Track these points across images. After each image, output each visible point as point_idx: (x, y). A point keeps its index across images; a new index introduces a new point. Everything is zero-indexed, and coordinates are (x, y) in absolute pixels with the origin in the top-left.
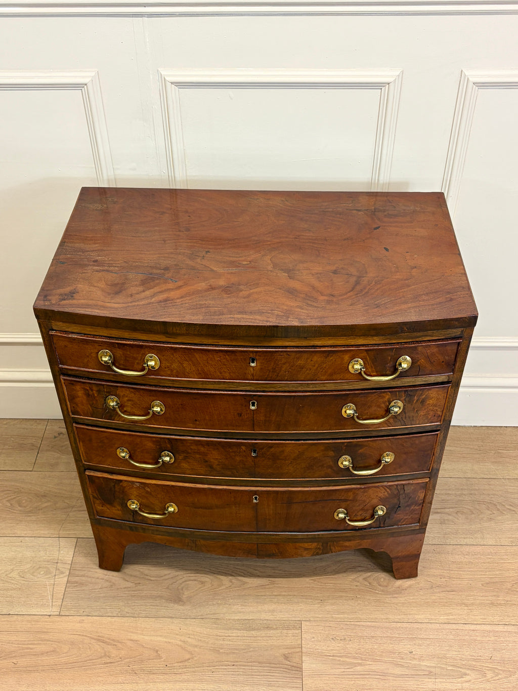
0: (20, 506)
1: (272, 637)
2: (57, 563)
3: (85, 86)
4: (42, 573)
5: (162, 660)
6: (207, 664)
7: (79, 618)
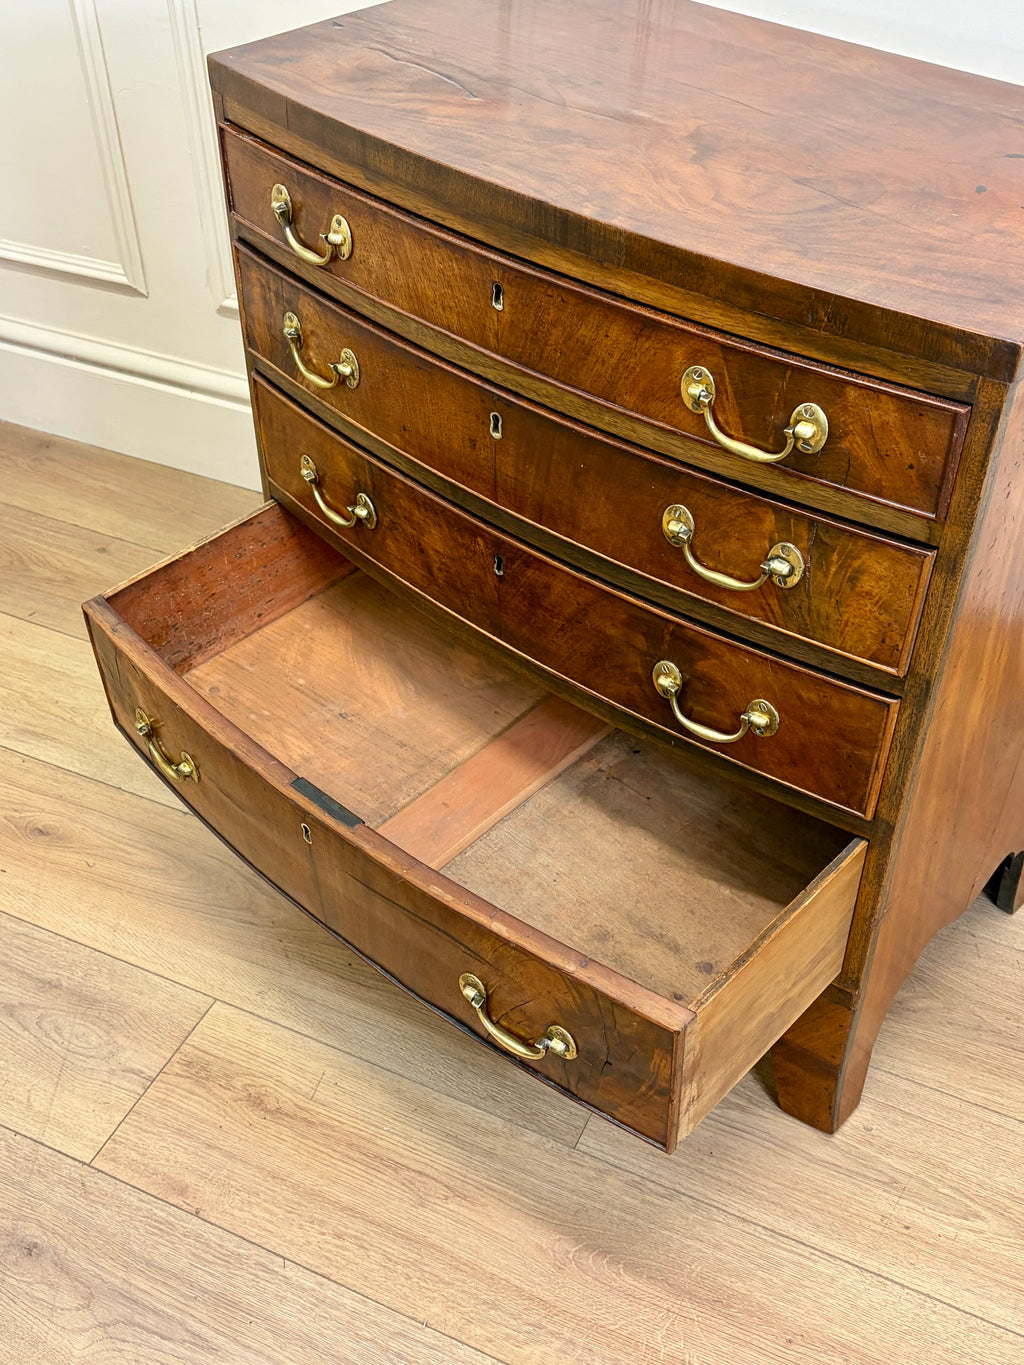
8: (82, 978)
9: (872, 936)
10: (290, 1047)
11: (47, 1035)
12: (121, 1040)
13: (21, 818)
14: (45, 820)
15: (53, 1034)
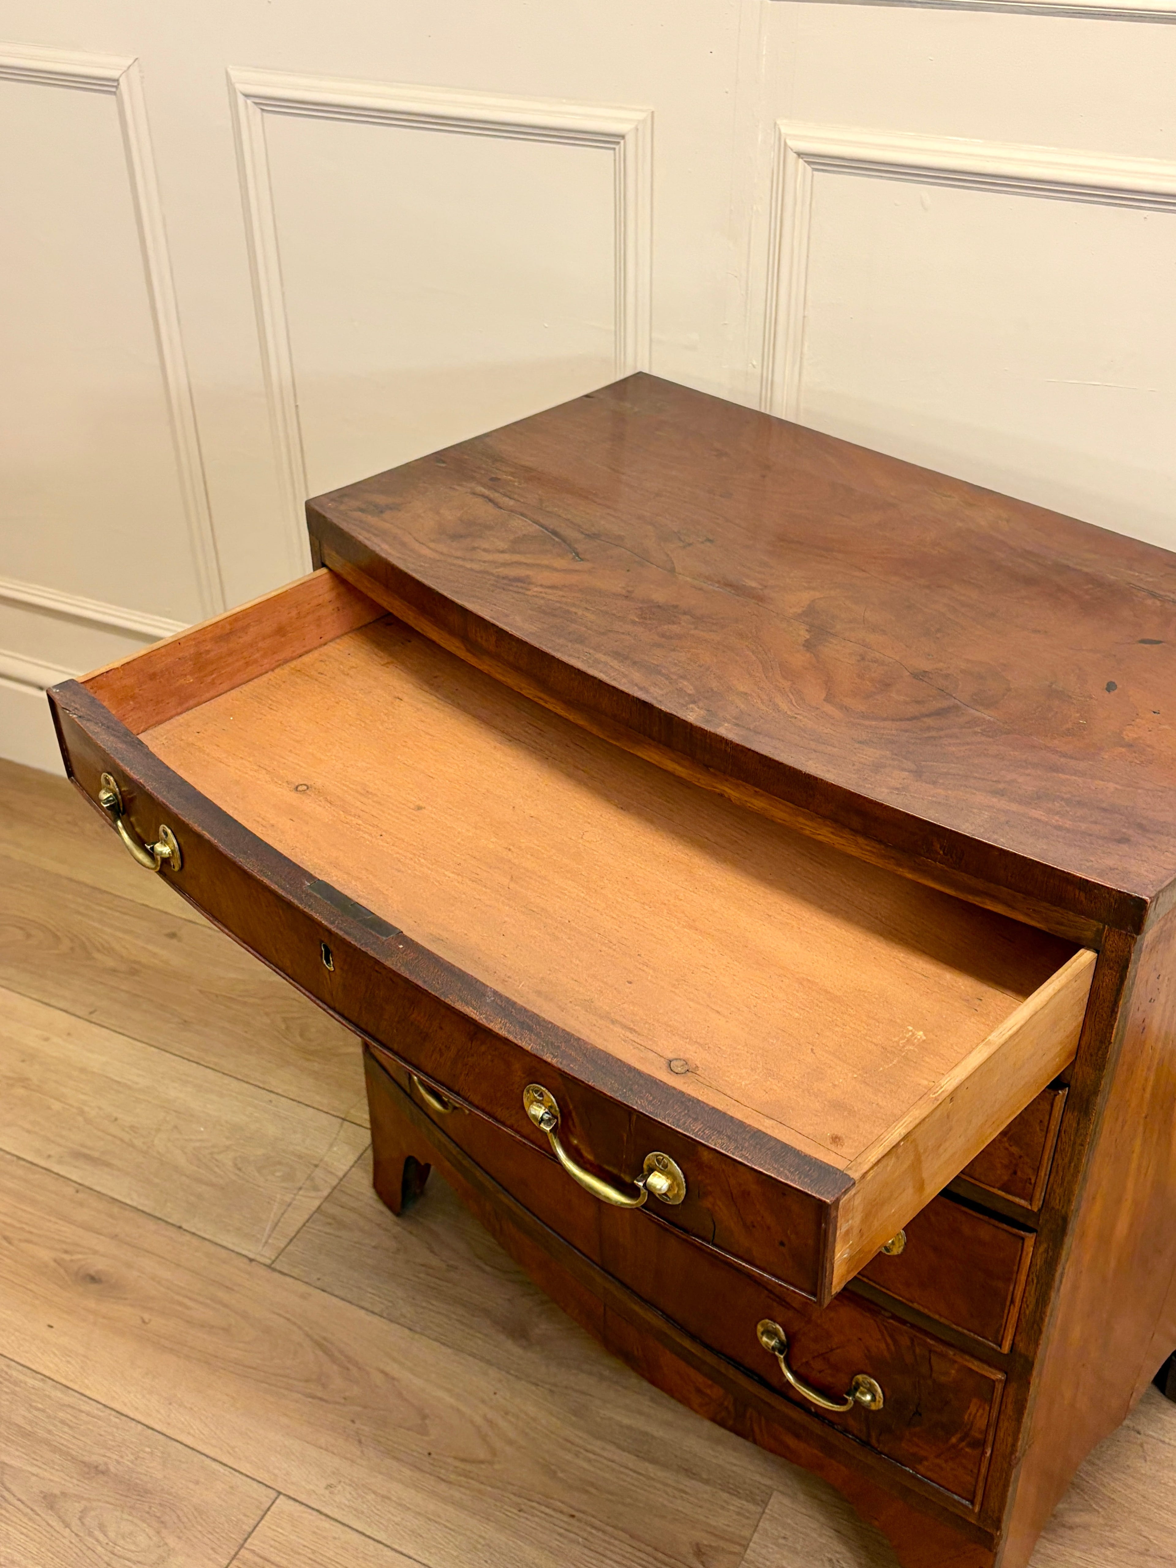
0: (301, 1035)
1: (686, 1493)
2: (316, 1166)
3: (622, 142)
4: (278, 1174)
5: (426, 1438)
6: (516, 1488)
7: (303, 1288)
8: (132, 1462)
9: (1013, 1475)
10: (361, 1555)
11: (90, 1534)
12: (172, 1541)
13: (72, 1261)
14: (99, 1265)
15: (97, 1533)
